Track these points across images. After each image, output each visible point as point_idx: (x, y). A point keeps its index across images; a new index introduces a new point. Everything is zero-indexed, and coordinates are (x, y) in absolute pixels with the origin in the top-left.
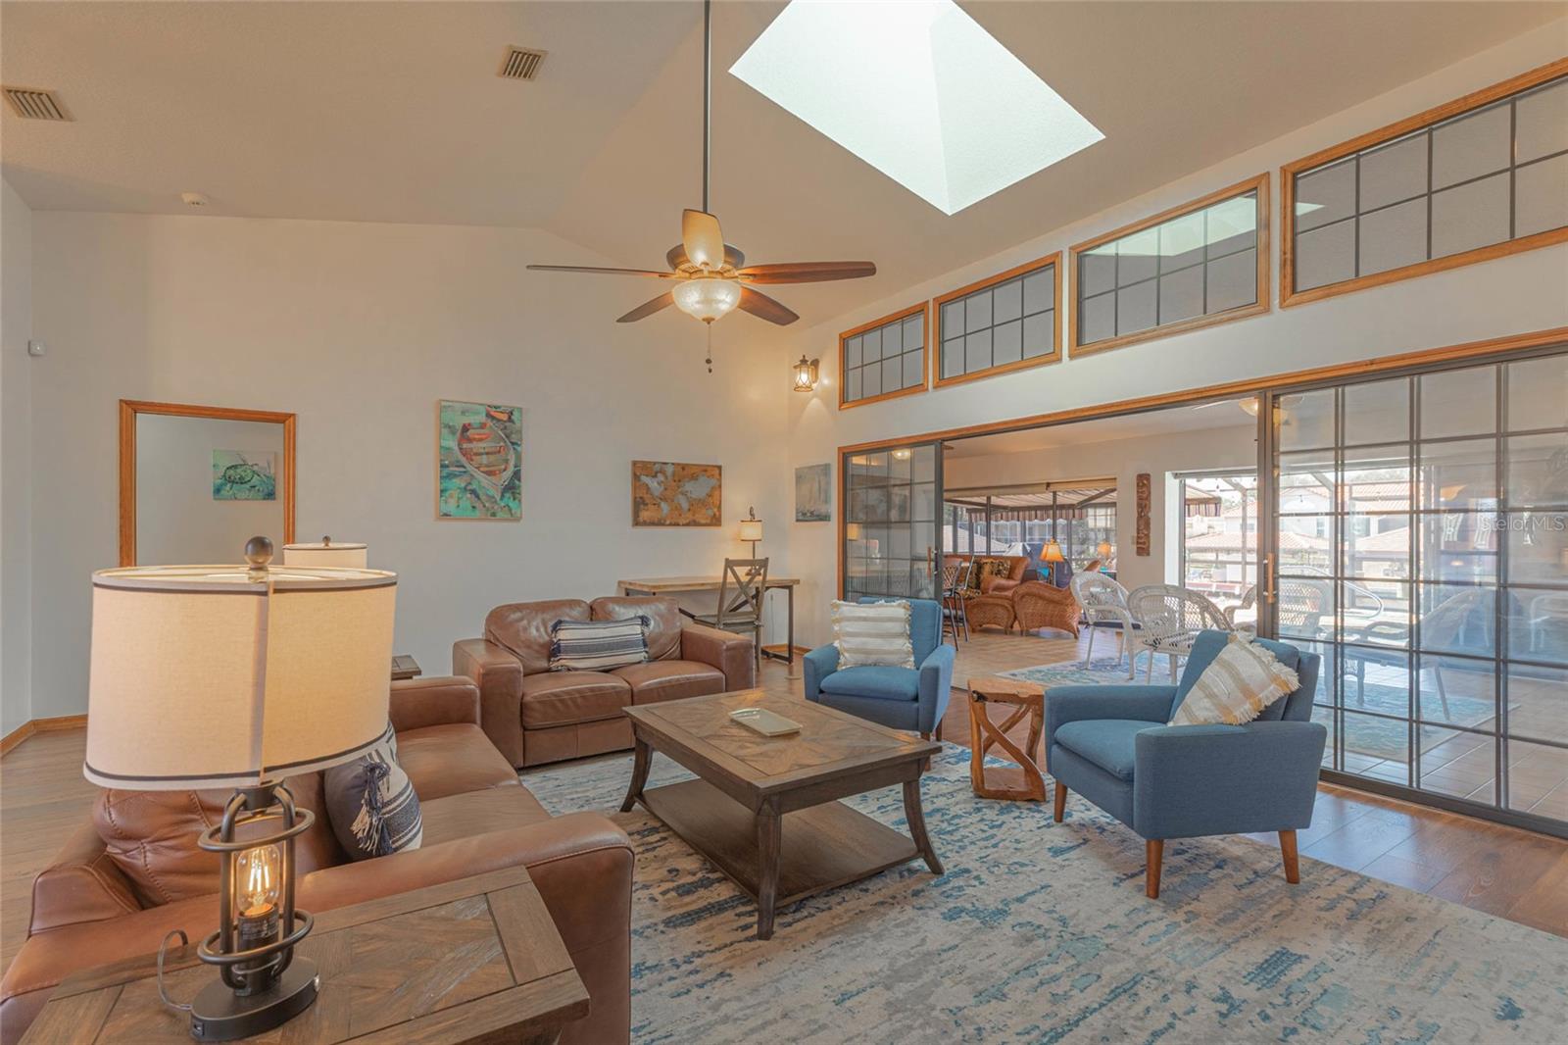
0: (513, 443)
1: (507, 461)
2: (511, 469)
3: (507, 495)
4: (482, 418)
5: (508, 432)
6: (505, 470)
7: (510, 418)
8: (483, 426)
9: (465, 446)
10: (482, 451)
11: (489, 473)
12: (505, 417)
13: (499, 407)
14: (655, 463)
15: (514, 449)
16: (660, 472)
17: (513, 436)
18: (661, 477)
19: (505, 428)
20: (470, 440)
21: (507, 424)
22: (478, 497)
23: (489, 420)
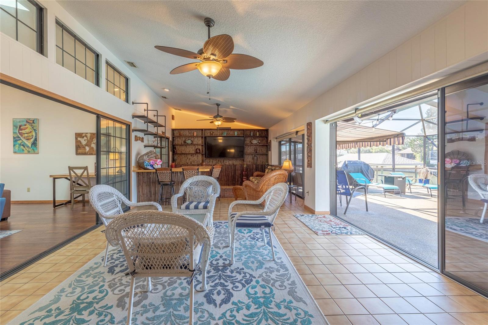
0: (34, 130)
1: (33, 135)
2: (34, 137)
3: (33, 146)
4: (25, 123)
5: (33, 126)
6: (32, 138)
7: (33, 122)
8: (25, 125)
9: (20, 132)
10: (25, 133)
11: (28, 139)
12: (32, 122)
13: (30, 119)
14: (83, 133)
15: (35, 131)
16: (85, 136)
17: (34, 127)
18: (85, 138)
19: (32, 125)
20: (22, 130)
21: (33, 124)
22: (24, 147)
23: (27, 123)
